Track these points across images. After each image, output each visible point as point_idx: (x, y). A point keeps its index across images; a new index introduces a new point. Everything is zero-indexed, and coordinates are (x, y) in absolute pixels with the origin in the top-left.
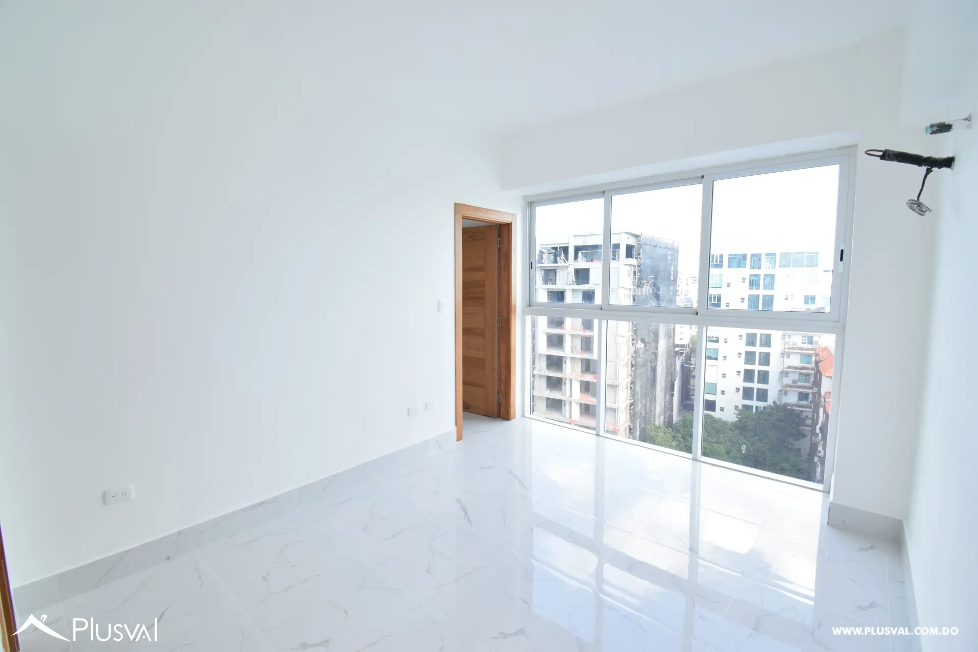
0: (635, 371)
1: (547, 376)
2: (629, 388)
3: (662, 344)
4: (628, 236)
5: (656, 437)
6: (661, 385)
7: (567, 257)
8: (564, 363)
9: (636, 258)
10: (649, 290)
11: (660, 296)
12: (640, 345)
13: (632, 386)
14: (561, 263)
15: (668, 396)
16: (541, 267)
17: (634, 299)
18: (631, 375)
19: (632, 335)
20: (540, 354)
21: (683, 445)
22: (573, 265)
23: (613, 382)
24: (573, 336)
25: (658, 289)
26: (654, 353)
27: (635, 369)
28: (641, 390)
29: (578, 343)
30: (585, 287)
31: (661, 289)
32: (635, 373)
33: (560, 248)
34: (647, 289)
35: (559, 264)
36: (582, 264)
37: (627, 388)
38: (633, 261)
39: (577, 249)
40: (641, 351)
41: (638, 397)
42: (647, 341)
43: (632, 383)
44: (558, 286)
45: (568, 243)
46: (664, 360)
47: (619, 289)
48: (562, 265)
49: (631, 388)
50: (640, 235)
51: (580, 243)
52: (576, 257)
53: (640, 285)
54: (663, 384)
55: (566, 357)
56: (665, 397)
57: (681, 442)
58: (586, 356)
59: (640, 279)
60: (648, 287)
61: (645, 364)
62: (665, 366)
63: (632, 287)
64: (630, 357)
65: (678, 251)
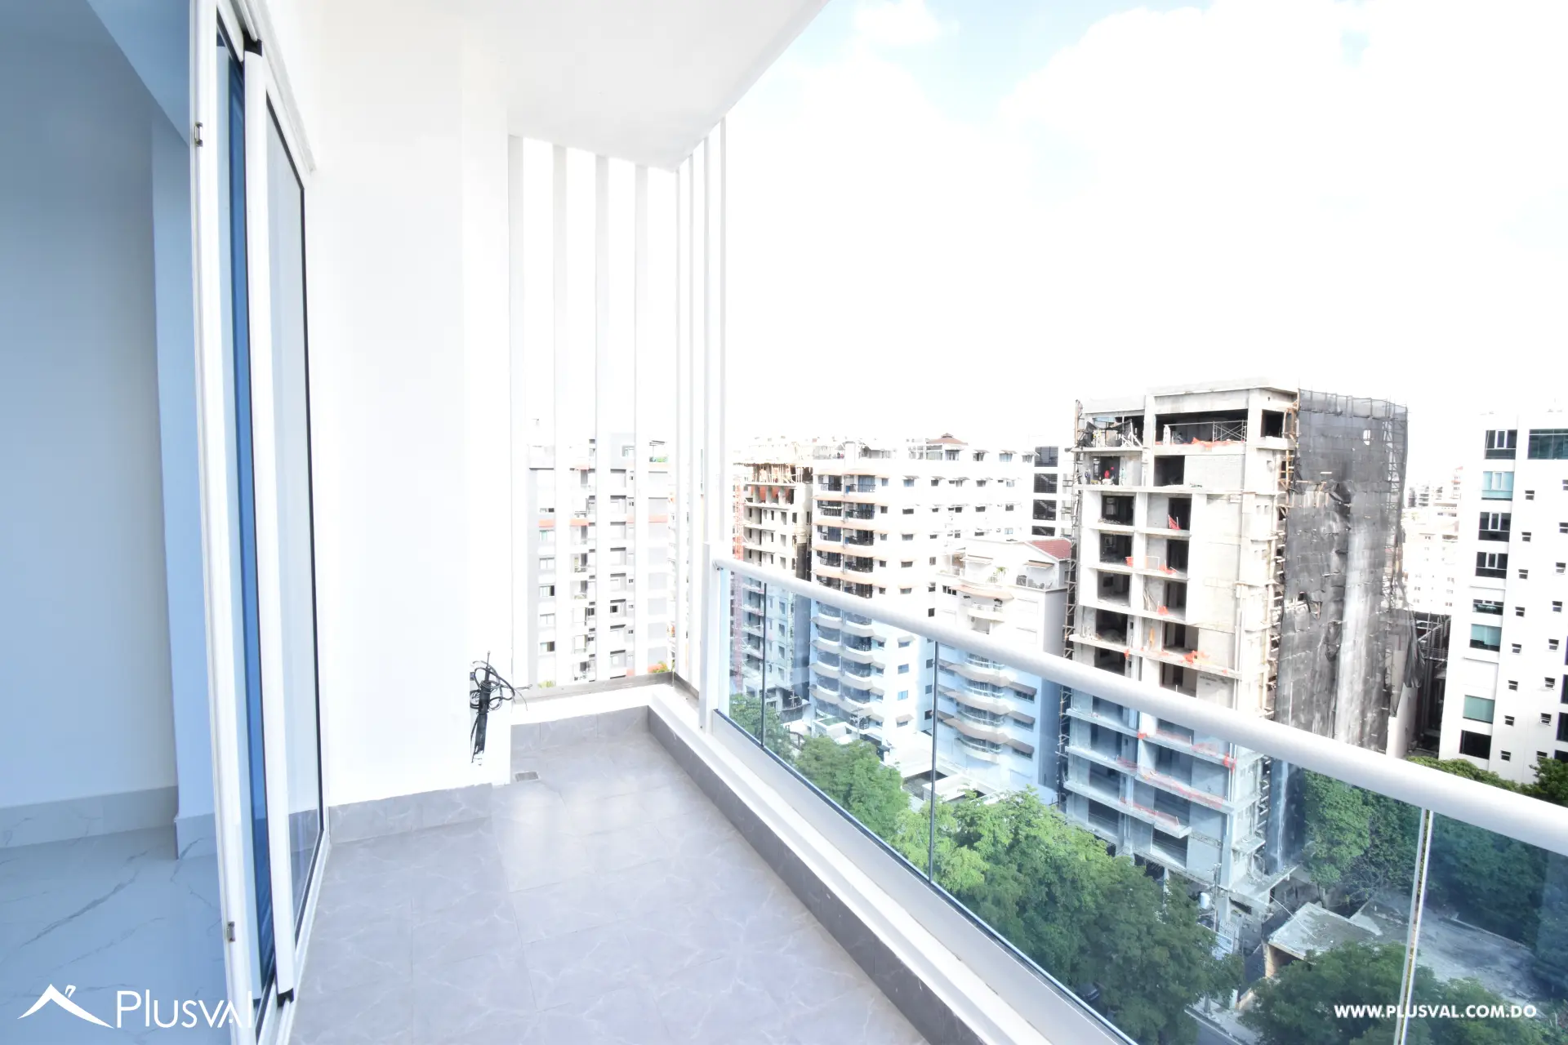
0: (1279, 655)
1: (1096, 648)
2: (1265, 688)
3: (1357, 608)
4: (1266, 396)
5: (1325, 792)
6: (1351, 690)
7: (1140, 436)
8: (1129, 625)
9: (1287, 437)
10: (1323, 500)
11: (1351, 511)
12: (1294, 606)
13: (1272, 683)
14: (1128, 446)
15: (1371, 716)
16: (1091, 452)
17: (1281, 517)
18: (1270, 662)
19: (1275, 586)
20: (1084, 608)
21: (1394, 818)
22: (1153, 448)
23: (1225, 671)
24: (1147, 579)
25: (1347, 498)
26: (1335, 624)
27: (1279, 650)
28: (1297, 694)
29: (1159, 593)
30: (1173, 489)
31: (1354, 499)
32: (1278, 660)
33: (1127, 419)
34: (1314, 498)
35: (1123, 448)
36: (1170, 447)
37: (1261, 687)
38: (1280, 443)
39: (1162, 420)
40: (1298, 619)
41: (1286, 707)
42: (1314, 596)
43: (1272, 679)
44: (1124, 487)
45: (1143, 411)
46: (1362, 640)
47: (1245, 496)
48: (1128, 449)
49: (1270, 688)
50: (1297, 391)
51: (1167, 409)
52: (1159, 437)
53: (1295, 489)
54: (1359, 687)
55: (1133, 617)
56: (1363, 714)
57: (1393, 811)
58: (1173, 617)
59: (1296, 475)
60: (1320, 493)
61: (1309, 643)
62: (1364, 653)
63: (1277, 492)
64: (1269, 626)
65: (1403, 424)
